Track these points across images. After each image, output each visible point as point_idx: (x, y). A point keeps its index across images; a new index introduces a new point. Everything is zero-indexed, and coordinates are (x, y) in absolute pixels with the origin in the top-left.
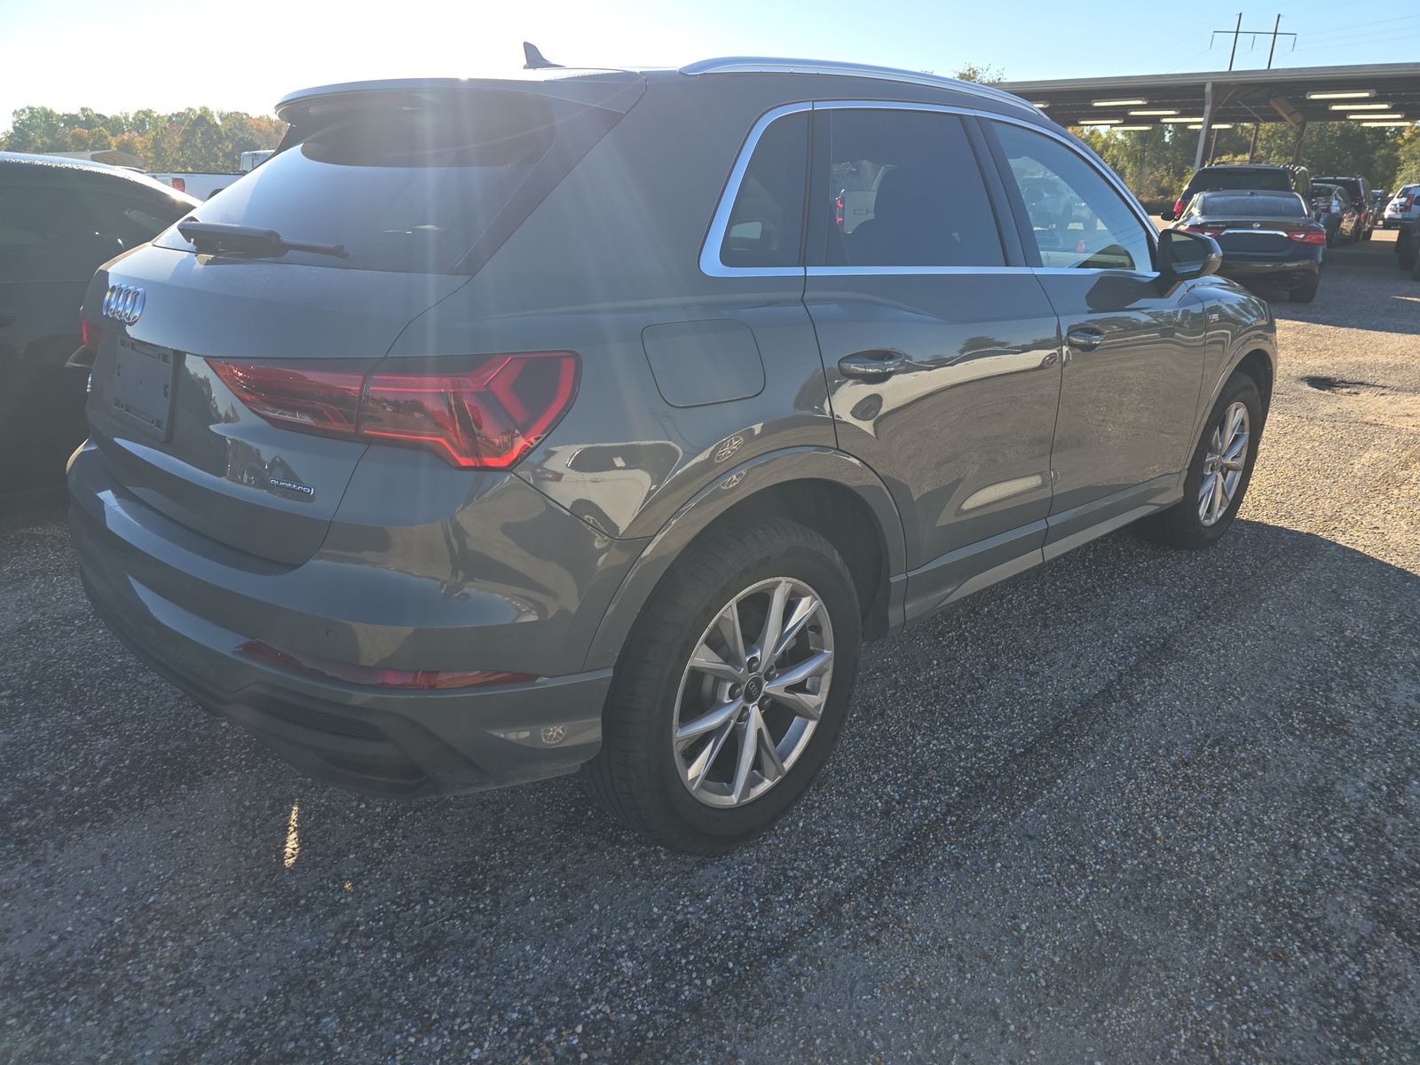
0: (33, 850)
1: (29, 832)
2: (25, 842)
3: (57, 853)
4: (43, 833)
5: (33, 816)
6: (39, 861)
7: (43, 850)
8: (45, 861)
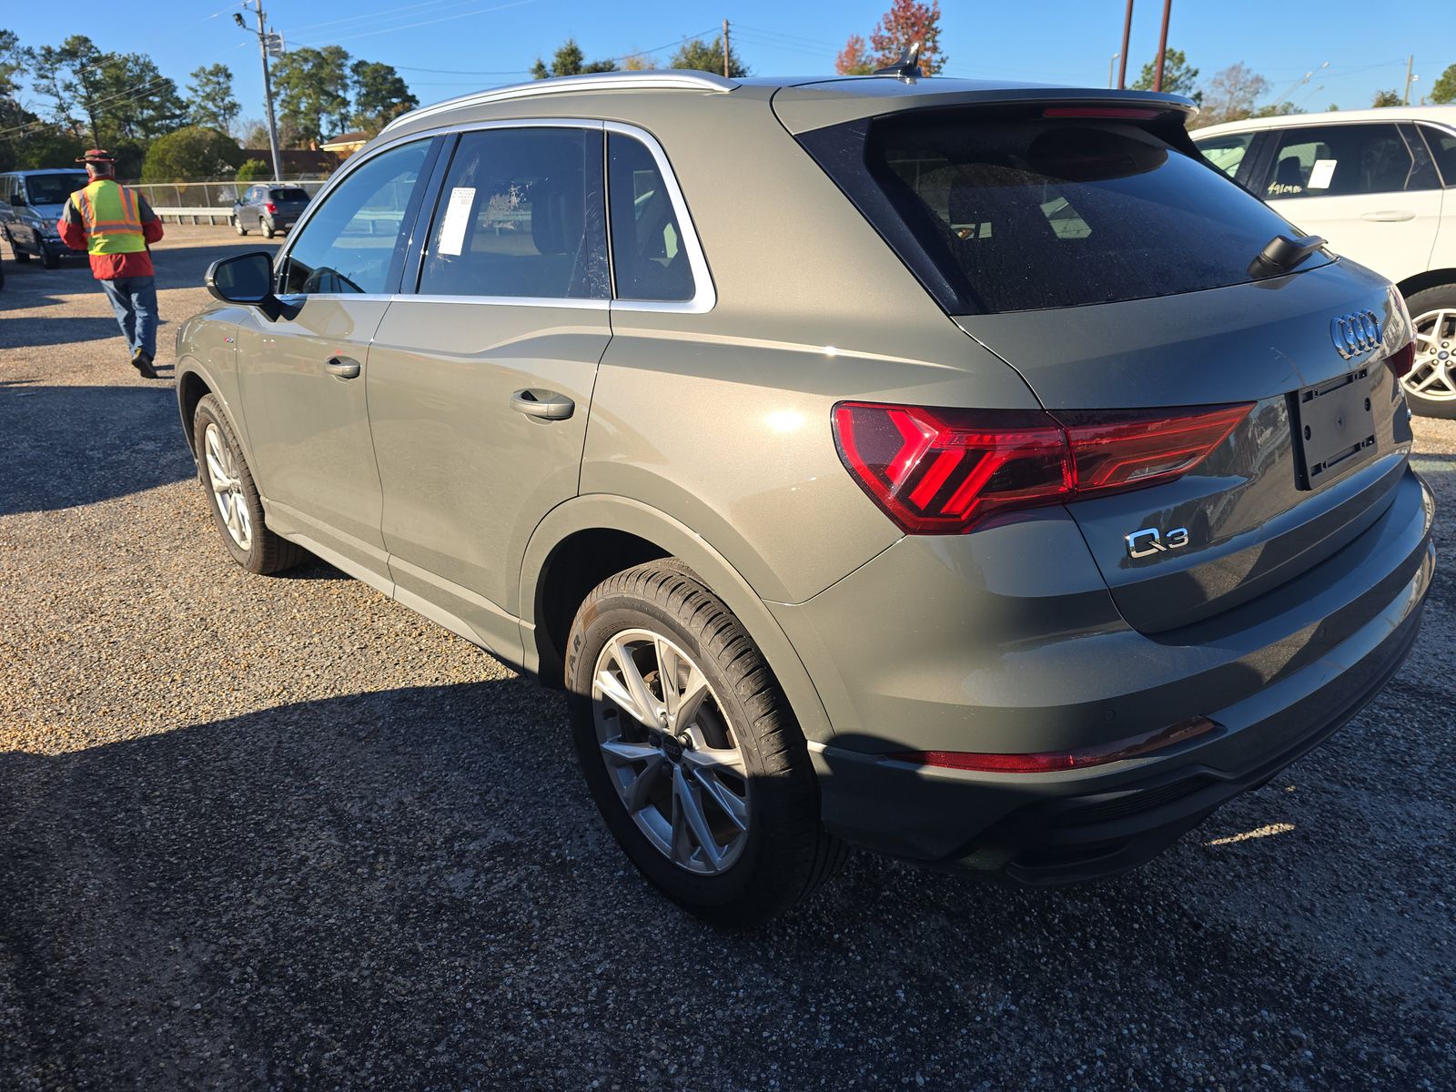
0: (1422, 1021)
1: (1400, 1044)
2: (1421, 1039)
3: (1408, 997)
4: (1392, 1028)
5: (1375, 1058)
6: (1431, 1006)
7: (1415, 1012)
8: (1427, 1000)
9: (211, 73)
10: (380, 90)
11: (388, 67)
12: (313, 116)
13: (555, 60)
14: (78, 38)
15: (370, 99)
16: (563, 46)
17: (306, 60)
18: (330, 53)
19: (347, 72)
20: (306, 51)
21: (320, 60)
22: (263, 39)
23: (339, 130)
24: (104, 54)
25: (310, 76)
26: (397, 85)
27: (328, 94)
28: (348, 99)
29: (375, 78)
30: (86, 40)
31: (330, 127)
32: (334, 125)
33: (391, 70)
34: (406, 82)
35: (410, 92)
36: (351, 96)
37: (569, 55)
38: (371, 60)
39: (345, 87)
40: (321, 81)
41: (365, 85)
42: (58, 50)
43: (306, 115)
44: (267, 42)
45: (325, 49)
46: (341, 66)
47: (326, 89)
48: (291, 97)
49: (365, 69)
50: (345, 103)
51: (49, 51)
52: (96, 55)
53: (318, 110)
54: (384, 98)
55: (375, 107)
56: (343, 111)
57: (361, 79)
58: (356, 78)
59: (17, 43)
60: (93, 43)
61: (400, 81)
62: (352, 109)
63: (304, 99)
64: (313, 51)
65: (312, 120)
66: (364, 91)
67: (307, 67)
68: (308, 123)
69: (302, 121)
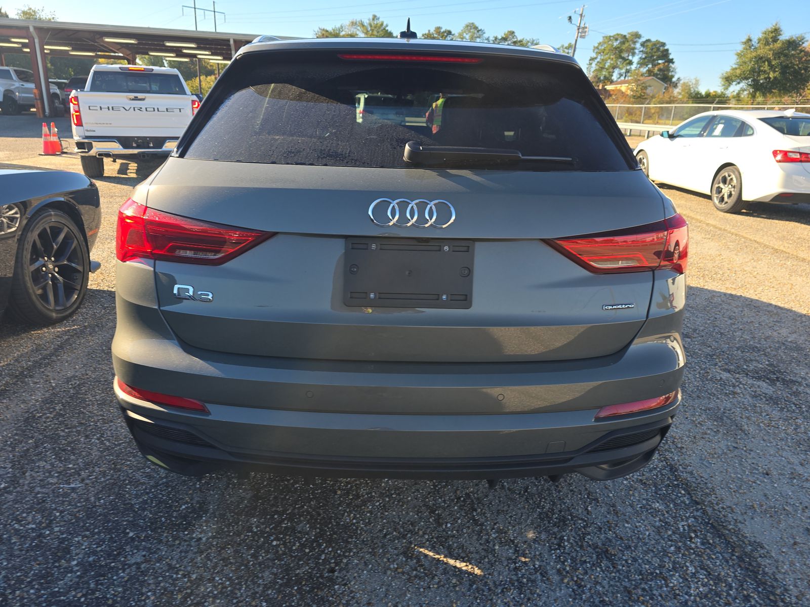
9: (566, 48)
10: (653, 56)
11: (662, 43)
12: (611, 70)
13: (760, 36)
14: (510, 32)
15: (646, 60)
16: (770, 26)
17: (616, 40)
18: (632, 35)
19: (638, 45)
20: (618, 35)
21: (624, 40)
22: (579, 29)
23: (622, 78)
24: (519, 39)
25: (616, 48)
26: (665, 53)
27: (624, 59)
28: (633, 61)
29: (652, 49)
30: (513, 32)
31: (618, 76)
32: (621, 75)
33: (663, 44)
34: (670, 51)
35: (671, 57)
36: (636, 59)
37: (772, 33)
38: (653, 39)
39: (634, 54)
40: (621, 51)
41: (646, 53)
42: (500, 38)
43: (607, 69)
44: (580, 30)
45: (629, 34)
46: (635, 43)
47: (623, 56)
48: (603, 60)
49: (648, 43)
50: (631, 63)
51: (496, 38)
52: (515, 40)
53: (614, 67)
54: (654, 60)
55: (647, 66)
56: (628, 68)
57: (644, 50)
58: (642, 49)
59: (484, 35)
60: (516, 34)
61: (667, 50)
62: (633, 67)
63: (609, 61)
64: (622, 35)
65: (609, 72)
66: (644, 57)
67: (616, 44)
68: (607, 74)
69: (604, 73)
